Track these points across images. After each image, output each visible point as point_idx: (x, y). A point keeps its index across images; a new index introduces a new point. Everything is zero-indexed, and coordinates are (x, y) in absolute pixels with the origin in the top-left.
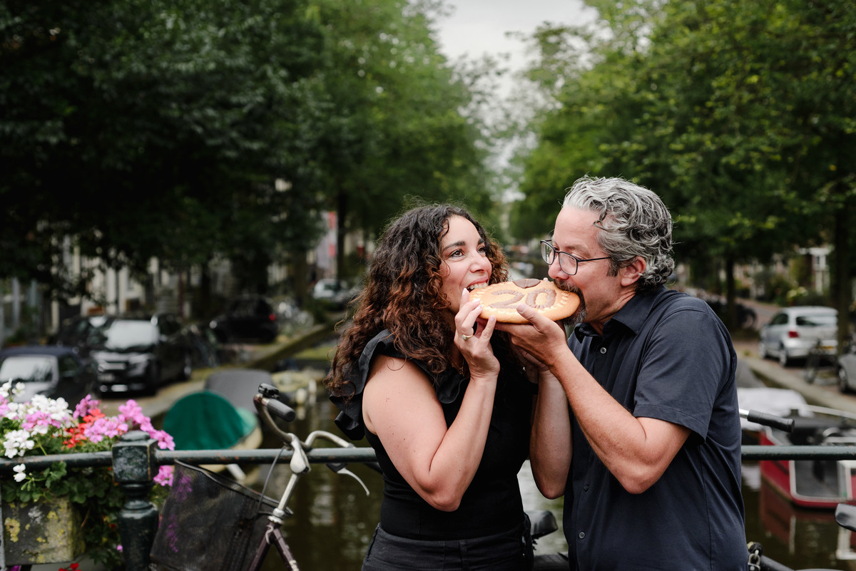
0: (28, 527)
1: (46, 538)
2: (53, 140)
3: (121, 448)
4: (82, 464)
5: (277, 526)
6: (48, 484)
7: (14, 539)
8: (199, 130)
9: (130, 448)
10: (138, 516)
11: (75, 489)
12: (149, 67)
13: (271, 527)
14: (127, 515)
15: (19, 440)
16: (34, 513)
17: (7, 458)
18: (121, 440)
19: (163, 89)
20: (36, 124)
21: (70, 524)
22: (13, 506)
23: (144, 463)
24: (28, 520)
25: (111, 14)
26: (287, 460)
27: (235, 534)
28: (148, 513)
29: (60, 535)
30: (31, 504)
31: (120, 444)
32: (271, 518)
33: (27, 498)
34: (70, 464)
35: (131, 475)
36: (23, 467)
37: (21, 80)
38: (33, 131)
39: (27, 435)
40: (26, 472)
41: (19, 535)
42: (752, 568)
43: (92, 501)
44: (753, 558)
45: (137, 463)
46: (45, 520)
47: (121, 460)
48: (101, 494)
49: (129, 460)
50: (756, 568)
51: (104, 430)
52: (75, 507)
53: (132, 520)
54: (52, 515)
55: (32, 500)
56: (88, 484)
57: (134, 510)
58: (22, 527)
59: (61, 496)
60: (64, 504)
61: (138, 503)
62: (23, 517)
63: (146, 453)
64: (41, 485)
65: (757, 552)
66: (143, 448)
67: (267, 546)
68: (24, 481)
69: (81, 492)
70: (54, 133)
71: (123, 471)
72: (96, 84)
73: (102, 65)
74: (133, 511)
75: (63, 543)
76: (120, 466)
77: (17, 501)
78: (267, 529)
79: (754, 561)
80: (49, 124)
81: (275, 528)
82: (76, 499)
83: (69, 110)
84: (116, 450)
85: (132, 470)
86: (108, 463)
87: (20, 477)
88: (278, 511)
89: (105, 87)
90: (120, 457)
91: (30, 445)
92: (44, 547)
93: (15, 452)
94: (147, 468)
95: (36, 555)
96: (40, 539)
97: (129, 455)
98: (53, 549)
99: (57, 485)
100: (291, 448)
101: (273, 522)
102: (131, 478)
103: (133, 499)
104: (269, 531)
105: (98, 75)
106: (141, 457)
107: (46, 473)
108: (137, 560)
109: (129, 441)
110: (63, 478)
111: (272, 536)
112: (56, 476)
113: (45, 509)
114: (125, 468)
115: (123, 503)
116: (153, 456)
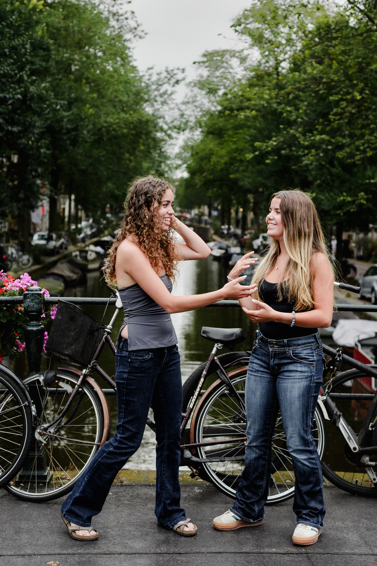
3: (28, 294)
4: (6, 302)
5: (109, 333)
9: (33, 294)
10: (35, 329)
13: (106, 333)
14: (30, 328)
18: (27, 290)
23: (40, 302)
26: (114, 303)
27: (87, 337)
28: (39, 328)
31: (26, 292)
32: (106, 330)
35: (33, 307)
42: (338, 359)
44: (339, 354)
45: (36, 302)
47: (28, 300)
48: (14, 319)
49: (32, 300)
50: (340, 359)
51: (19, 285)
53: (32, 331)
56: (7, 314)
57: (33, 326)
61: (35, 322)
63: (41, 297)
65: (341, 351)
66: (40, 295)
67: (104, 343)
69: (4, 317)
71: (29, 306)
76: (28, 302)
78: (104, 335)
79: (339, 356)
81: (108, 334)
84: (25, 295)
85: (34, 305)
86: (20, 302)
88: (110, 326)
90: (28, 298)
94: (41, 304)
97: (32, 298)
100: (116, 296)
101: (107, 331)
102: (33, 309)
103: (32, 320)
104: (105, 336)
106: (38, 299)
108: (34, 351)
109: (32, 291)
111: (106, 338)
114: (30, 304)
115: (27, 323)
116: (44, 299)
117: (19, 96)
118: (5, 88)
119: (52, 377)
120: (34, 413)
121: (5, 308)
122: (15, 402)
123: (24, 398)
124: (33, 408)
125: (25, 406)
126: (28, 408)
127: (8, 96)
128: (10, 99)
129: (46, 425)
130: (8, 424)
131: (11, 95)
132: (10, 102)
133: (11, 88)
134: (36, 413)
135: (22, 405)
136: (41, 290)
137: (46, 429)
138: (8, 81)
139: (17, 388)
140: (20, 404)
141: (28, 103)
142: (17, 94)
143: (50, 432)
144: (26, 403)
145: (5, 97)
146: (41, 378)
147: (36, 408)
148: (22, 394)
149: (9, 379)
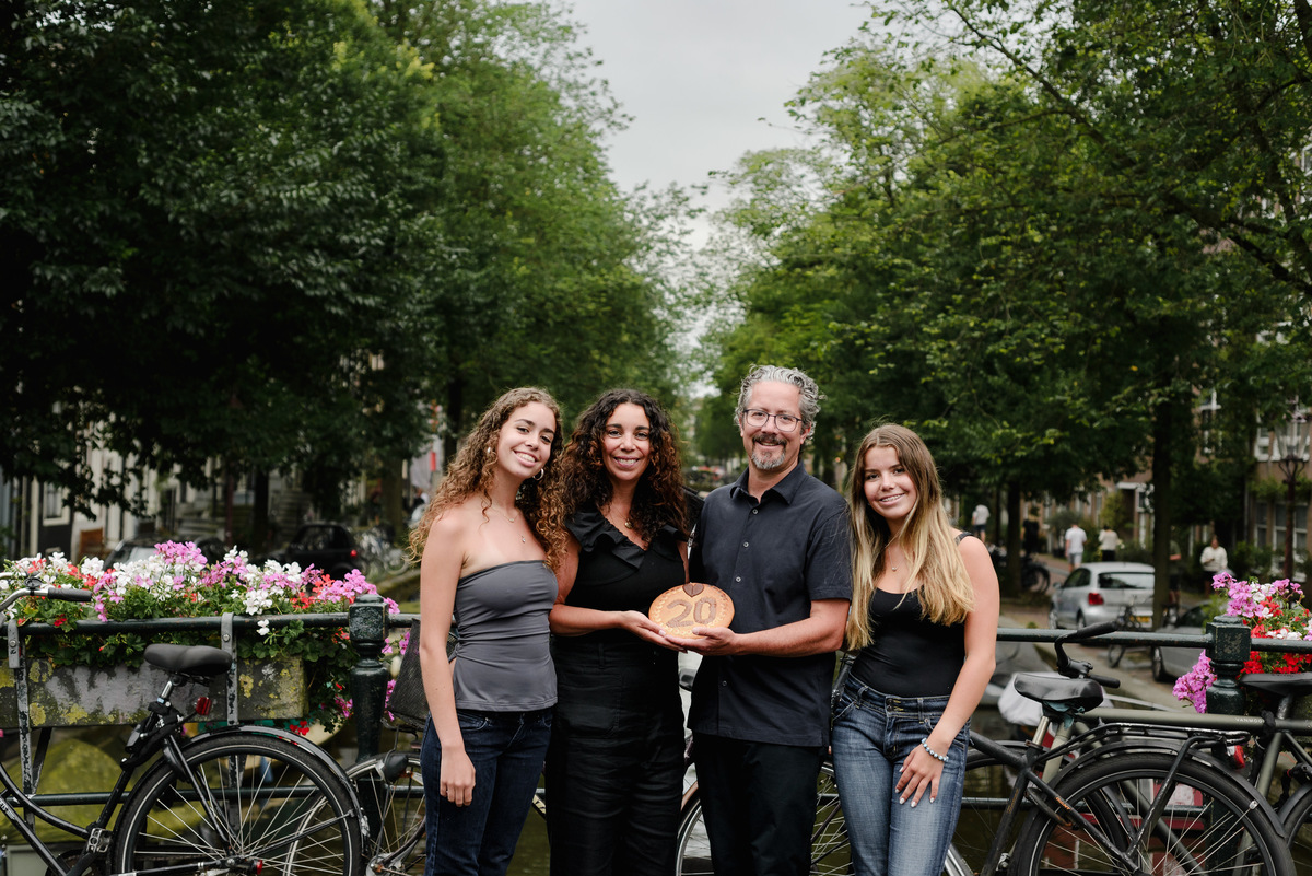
0: (261, 683)
1: (278, 695)
2: (110, 291)
3: (358, 608)
4: (317, 623)
6: (286, 641)
7: (248, 695)
8: (301, 284)
9: (366, 609)
10: (369, 673)
11: (308, 648)
12: (241, 196)
14: (360, 672)
15: (259, 598)
16: (268, 670)
17: (248, 615)
18: (356, 601)
19: (256, 228)
20: (85, 268)
21: (302, 681)
22: (247, 663)
23: (379, 623)
24: (262, 676)
25: (194, 129)
28: (378, 671)
29: (291, 692)
30: (266, 661)
31: (355, 605)
33: (263, 655)
34: (307, 623)
35: (366, 634)
36: (267, 622)
37: (68, 210)
38: (79, 279)
39: (266, 594)
40: (270, 626)
41: (252, 691)
43: (323, 660)
45: (372, 623)
46: (278, 677)
47: (358, 619)
48: (332, 655)
49: (366, 619)
51: (342, 591)
52: (306, 665)
53: (364, 677)
54: (284, 672)
55: (268, 656)
56: (319, 645)
57: (366, 668)
58: (255, 684)
59: (296, 655)
60: (296, 662)
61: (369, 661)
62: (257, 674)
63: (382, 614)
64: (280, 641)
66: (379, 609)
68: (267, 636)
69: (313, 652)
70: (111, 283)
71: (359, 631)
72: (171, 217)
73: (178, 193)
74: (366, 670)
75: (295, 699)
76: (357, 624)
77: (253, 658)
80: (104, 269)
82: (309, 658)
83: (130, 252)
84: (352, 611)
85: (368, 629)
86: (344, 623)
87: (263, 631)
89: (182, 221)
90: (357, 616)
91: (269, 603)
92: (276, 703)
93: (255, 610)
94: (380, 628)
95: (268, 710)
96: (272, 696)
97: (365, 616)
98: (284, 706)
99: (293, 642)
102: (366, 637)
103: (365, 657)
105: (173, 206)
106: (377, 617)
107: (284, 630)
108: (368, 715)
109: (365, 602)
110: (301, 636)
112: (294, 633)
113: (278, 667)
114: (361, 627)
115: (355, 662)
116: (387, 617)
117: (379, 241)
118: (351, 227)
119: (400, 763)
120: (364, 832)
121: (316, 636)
122: (330, 810)
123: (346, 803)
124: (364, 822)
125: (349, 818)
126: (354, 820)
127: (357, 240)
128: (361, 245)
129: (386, 856)
130: (318, 851)
131: (363, 239)
132: (362, 250)
133: (365, 225)
134: (370, 832)
135: (343, 816)
136: (382, 601)
137: (387, 863)
138: (358, 211)
139: (334, 784)
140: (338, 814)
141: (396, 251)
142: (374, 236)
143: (394, 868)
144: (350, 811)
145: (353, 242)
146: (380, 767)
147: (369, 822)
148: (343, 796)
149: (319, 767)
